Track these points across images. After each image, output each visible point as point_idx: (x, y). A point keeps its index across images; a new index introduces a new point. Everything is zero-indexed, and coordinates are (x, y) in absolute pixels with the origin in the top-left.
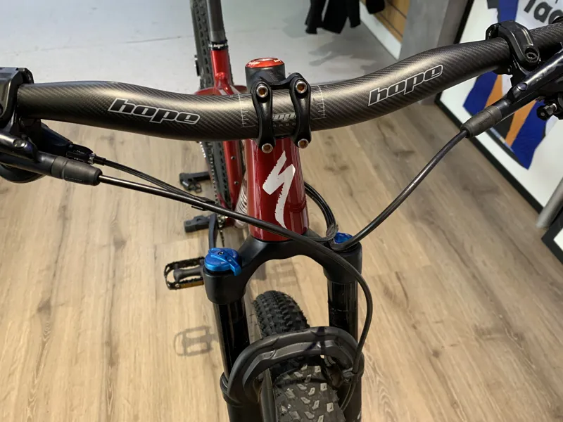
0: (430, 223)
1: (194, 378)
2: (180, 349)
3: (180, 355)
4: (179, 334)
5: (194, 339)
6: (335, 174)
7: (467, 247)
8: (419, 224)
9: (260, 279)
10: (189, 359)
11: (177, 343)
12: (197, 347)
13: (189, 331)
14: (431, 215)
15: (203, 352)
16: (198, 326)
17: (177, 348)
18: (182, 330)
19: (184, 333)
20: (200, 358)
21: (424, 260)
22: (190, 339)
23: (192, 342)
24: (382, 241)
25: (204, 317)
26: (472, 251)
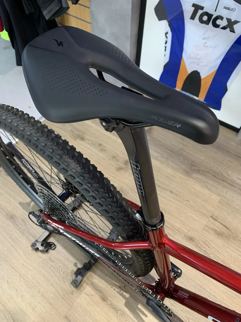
0: (198, 171)
6: (126, 171)
7: (224, 173)
8: (195, 175)
14: (194, 166)
21: (215, 198)
24: (187, 201)
26: (228, 175)
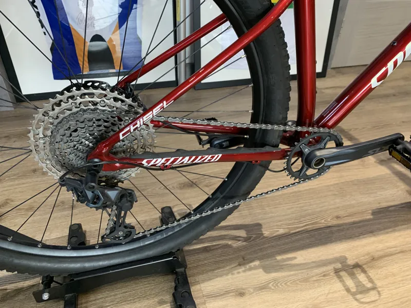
1: (394, 275)
2: (373, 296)
3: (379, 293)
4: (356, 300)
5: (355, 283)
9: (262, 228)
10: (378, 284)
11: (368, 300)
12: (362, 277)
13: (348, 290)
15: (364, 271)
16: (338, 281)
17: (373, 299)
18: (351, 297)
19: (354, 294)
20: (372, 273)
22: (357, 286)
23: (359, 284)
25: (324, 276)
